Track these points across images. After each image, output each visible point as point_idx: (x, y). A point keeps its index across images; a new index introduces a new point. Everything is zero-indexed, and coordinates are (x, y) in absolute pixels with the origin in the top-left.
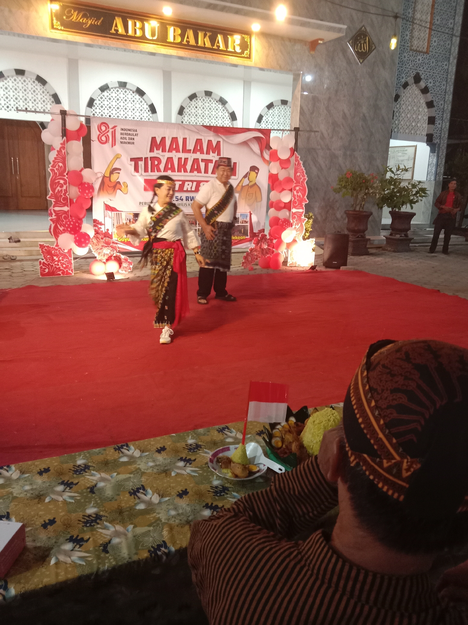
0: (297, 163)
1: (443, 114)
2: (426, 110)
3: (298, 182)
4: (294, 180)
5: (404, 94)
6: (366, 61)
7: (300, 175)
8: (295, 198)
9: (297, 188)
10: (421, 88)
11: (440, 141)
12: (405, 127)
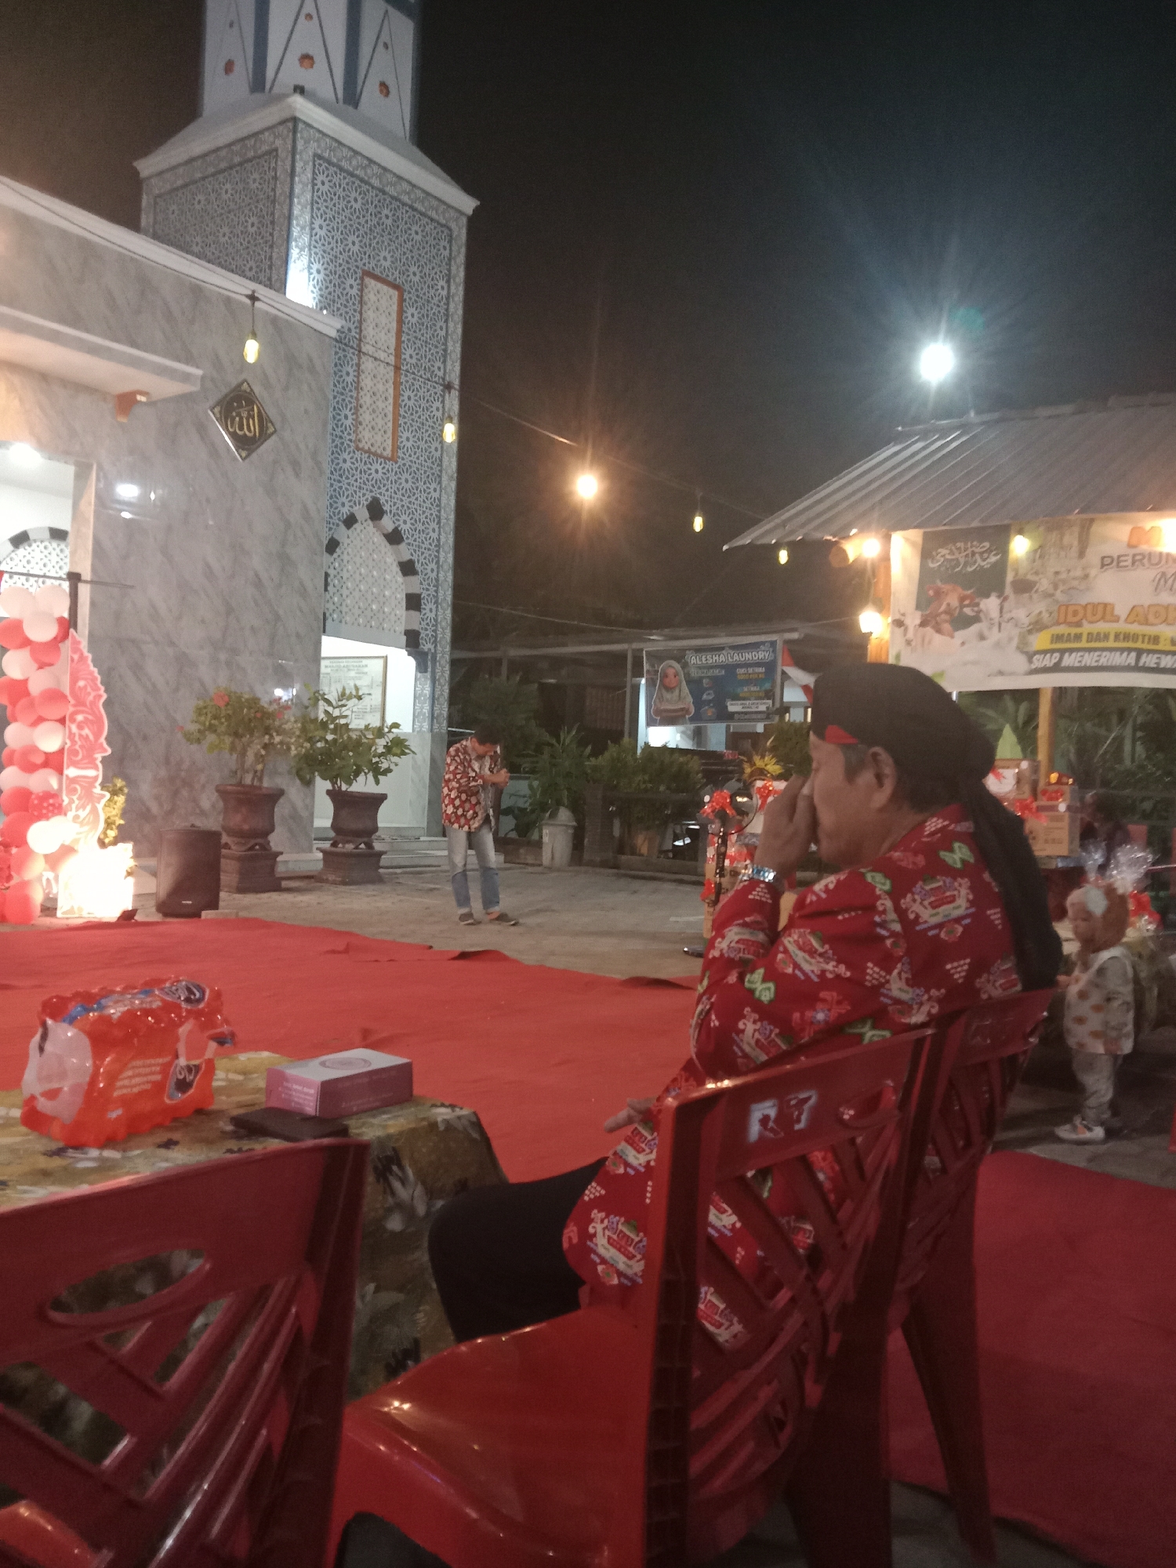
0: (76, 657)
1: (436, 591)
2: (400, 578)
3: (80, 703)
4: (70, 698)
5: (349, 541)
6: (254, 455)
7: (85, 687)
8: (73, 742)
9: (80, 718)
10: (386, 532)
11: (435, 647)
12: (357, 611)
